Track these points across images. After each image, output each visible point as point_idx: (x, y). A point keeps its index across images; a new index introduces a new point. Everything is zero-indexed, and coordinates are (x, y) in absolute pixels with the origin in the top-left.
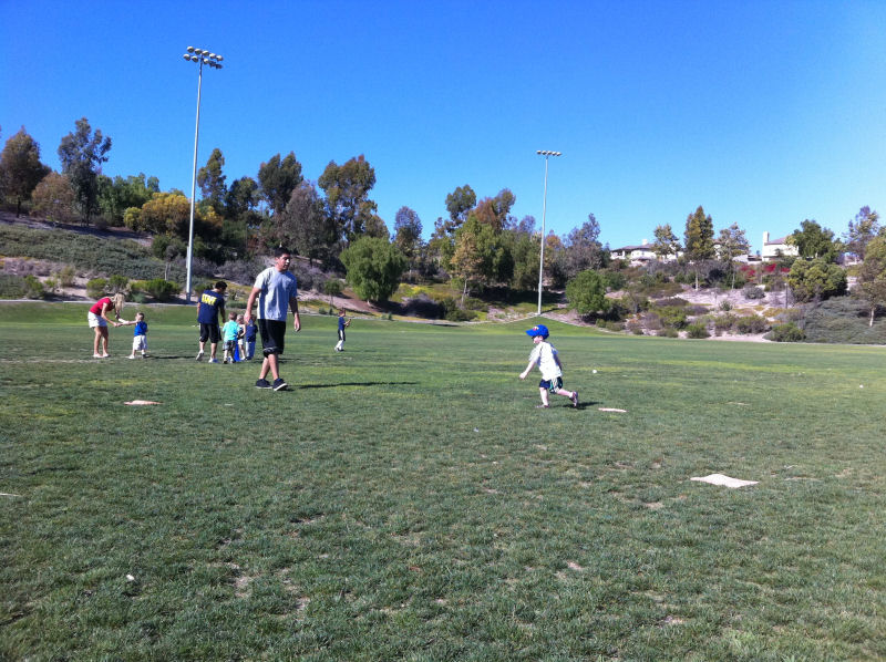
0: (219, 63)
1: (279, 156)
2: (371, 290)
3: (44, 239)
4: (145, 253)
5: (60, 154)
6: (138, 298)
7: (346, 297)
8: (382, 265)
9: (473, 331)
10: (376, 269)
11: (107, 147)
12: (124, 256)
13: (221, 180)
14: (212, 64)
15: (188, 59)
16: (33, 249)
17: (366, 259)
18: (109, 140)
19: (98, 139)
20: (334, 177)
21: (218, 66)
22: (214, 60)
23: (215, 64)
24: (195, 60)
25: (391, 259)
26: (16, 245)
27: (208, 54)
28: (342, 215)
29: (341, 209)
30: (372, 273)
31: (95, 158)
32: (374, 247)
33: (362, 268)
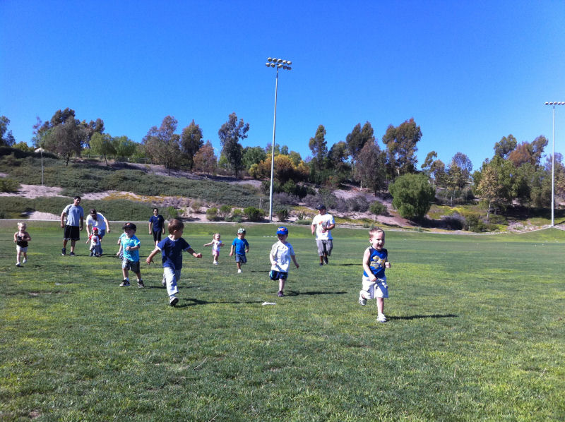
0: (289, 66)
1: (359, 125)
2: (408, 211)
3: (193, 185)
4: (255, 192)
5: (219, 134)
6: (236, 219)
7: (391, 216)
8: (416, 193)
9: (491, 239)
10: (411, 196)
11: (247, 129)
12: (240, 194)
13: (324, 144)
14: (285, 67)
15: (268, 66)
16: (185, 191)
17: (403, 189)
18: (248, 125)
19: (242, 124)
20: (392, 135)
21: (289, 68)
22: (286, 65)
23: (287, 67)
24: (274, 66)
25: (423, 188)
26: (176, 189)
27: (281, 61)
28: (399, 160)
29: (397, 156)
30: (408, 199)
31: (240, 136)
32: (411, 181)
33: (401, 196)
